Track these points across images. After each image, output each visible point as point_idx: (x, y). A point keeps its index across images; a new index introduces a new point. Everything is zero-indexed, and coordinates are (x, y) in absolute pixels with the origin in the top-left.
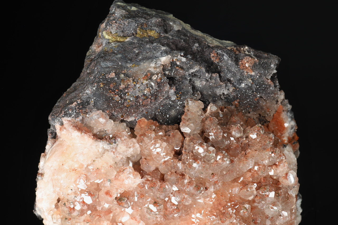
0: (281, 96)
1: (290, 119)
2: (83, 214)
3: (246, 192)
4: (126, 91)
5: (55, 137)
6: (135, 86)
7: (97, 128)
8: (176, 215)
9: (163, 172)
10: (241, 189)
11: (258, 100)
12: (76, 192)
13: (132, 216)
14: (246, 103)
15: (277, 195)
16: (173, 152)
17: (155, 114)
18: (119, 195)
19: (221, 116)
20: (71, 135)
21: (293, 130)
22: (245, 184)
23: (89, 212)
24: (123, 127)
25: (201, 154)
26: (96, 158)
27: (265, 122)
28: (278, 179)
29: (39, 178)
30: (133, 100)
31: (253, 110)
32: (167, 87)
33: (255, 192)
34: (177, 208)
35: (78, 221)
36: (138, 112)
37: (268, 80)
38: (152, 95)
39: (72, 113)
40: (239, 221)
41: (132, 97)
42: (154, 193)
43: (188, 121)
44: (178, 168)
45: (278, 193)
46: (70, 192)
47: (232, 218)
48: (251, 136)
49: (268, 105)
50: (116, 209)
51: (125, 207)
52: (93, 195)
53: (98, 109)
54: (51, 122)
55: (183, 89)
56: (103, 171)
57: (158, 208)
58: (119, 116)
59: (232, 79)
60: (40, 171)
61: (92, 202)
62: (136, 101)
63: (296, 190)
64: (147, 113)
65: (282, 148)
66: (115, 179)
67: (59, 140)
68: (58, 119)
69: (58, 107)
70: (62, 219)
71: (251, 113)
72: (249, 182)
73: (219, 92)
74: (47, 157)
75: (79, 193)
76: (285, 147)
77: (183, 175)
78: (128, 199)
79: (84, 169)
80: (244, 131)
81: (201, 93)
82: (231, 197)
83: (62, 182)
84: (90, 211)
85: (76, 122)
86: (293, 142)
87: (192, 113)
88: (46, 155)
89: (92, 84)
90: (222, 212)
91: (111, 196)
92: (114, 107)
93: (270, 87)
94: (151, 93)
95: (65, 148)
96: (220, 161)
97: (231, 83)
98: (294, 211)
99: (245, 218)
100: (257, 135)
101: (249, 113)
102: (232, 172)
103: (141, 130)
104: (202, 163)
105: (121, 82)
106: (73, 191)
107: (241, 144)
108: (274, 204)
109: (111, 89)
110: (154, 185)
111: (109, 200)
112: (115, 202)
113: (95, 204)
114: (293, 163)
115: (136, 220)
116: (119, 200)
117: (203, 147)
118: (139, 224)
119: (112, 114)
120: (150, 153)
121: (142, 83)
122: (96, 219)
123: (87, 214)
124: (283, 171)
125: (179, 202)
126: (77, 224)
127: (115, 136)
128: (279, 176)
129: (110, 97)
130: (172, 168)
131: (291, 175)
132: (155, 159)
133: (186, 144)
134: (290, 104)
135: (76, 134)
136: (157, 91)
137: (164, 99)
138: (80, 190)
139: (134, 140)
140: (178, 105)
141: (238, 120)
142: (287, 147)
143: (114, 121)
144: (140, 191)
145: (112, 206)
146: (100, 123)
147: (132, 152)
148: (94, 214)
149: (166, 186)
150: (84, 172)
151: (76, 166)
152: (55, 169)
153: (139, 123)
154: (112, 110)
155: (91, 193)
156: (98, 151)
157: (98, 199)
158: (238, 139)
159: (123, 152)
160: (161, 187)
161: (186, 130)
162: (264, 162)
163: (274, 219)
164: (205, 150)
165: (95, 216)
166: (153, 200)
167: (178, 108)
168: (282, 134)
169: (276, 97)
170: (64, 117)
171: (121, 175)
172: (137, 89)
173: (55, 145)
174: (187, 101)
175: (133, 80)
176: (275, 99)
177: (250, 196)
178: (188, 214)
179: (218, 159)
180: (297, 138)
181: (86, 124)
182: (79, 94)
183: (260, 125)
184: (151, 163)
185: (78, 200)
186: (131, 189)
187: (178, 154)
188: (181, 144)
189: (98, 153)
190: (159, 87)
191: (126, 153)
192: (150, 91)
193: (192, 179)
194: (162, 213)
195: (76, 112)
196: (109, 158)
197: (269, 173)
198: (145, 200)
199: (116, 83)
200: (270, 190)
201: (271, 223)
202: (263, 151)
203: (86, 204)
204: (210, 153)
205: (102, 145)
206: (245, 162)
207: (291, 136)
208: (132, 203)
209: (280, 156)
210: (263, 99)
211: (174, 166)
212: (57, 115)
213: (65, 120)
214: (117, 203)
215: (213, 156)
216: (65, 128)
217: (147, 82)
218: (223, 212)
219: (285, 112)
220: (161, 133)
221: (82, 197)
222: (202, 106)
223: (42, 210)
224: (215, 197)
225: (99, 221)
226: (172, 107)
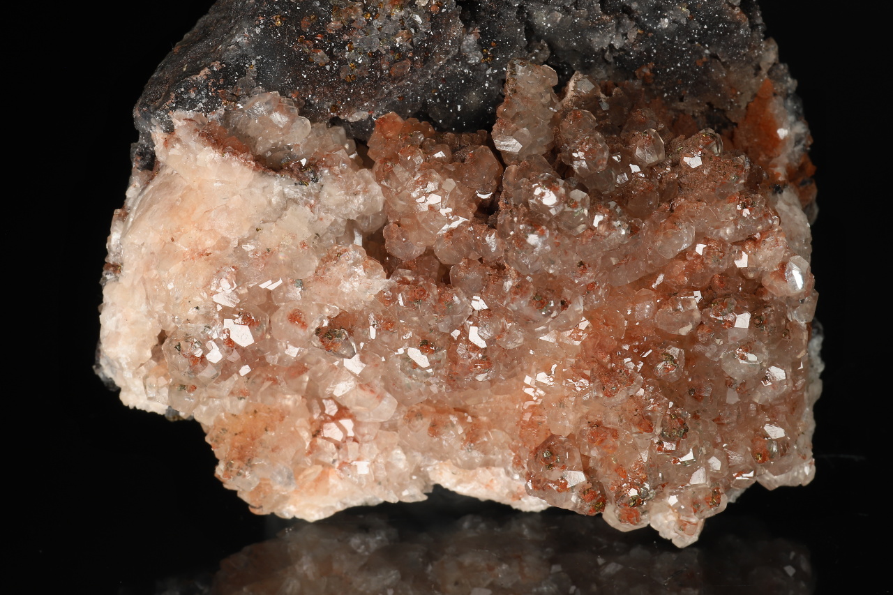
0: (770, 54)
1: (791, 118)
2: (230, 375)
3: (672, 314)
4: (346, 37)
5: (151, 164)
6: (369, 23)
7: (267, 139)
8: (480, 378)
9: (445, 261)
10: (659, 306)
11: (705, 63)
12: (208, 313)
13: (362, 381)
14: (673, 72)
15: (757, 321)
16: (474, 205)
17: (424, 103)
18: (326, 323)
19: (605, 107)
20: (196, 160)
21: (800, 147)
22: (668, 294)
23: (245, 370)
24: (337, 139)
25: (550, 208)
26: (264, 222)
27: (725, 126)
28: (760, 278)
29: (108, 277)
30: (364, 63)
31: (690, 93)
32: (457, 29)
33: (697, 315)
34: (484, 357)
35: (215, 392)
36: (379, 97)
37: (734, 7)
38: (416, 49)
39: (198, 97)
40: (654, 391)
41: (360, 53)
42: (421, 317)
43: (513, 119)
44: (487, 247)
45: (759, 317)
46: (192, 312)
47: (635, 383)
48: (686, 160)
49: (734, 77)
50: (318, 362)
51: (344, 356)
52: (257, 322)
53: (269, 88)
54: (141, 125)
55: (499, 33)
56: (281, 257)
57: (433, 357)
58: (325, 107)
59: (634, 6)
60: (111, 259)
61: (253, 342)
62: (371, 67)
63: (807, 309)
64: (402, 98)
65: (770, 194)
66: (316, 280)
67: (163, 172)
68: (159, 115)
69: (160, 82)
70: (171, 387)
71: (687, 100)
72: (680, 287)
73: (598, 41)
74: (131, 220)
75: (217, 316)
76: (781, 192)
77: (500, 268)
78: (351, 332)
79: (230, 251)
80: (669, 149)
81: (550, 46)
82: (631, 327)
83: (170, 286)
84: (247, 366)
85: (210, 124)
86: (800, 180)
87: (524, 98)
88: (127, 214)
89: (253, 18)
90: (606, 368)
91: (304, 325)
92: (312, 83)
93: (738, 28)
94: (412, 43)
95: (180, 194)
96: (602, 229)
97: (631, 18)
98: (802, 367)
99: (669, 383)
100: (703, 158)
101: (681, 100)
102: (634, 259)
103: (387, 145)
104: (551, 234)
105: (330, 13)
106: (202, 310)
107: (660, 182)
108: (749, 347)
109: (304, 33)
110: (421, 296)
111: (300, 337)
112: (316, 342)
113: (262, 349)
114: (800, 235)
115: (372, 391)
116: (327, 335)
117: (555, 190)
118: (380, 402)
119: (306, 101)
120: (411, 208)
121: (389, 17)
122: (262, 389)
123: (238, 373)
124: (773, 258)
125: (489, 342)
126: (213, 402)
127: (313, 162)
128: (763, 271)
129: (300, 55)
130: (469, 248)
131: (795, 267)
132: (423, 225)
133: (508, 184)
134: (793, 77)
135: (208, 155)
136: (431, 39)
137: (448, 60)
138: (219, 308)
139: (367, 173)
140: (486, 79)
141: (652, 118)
142: (785, 194)
143: (313, 121)
144: (384, 312)
145: (309, 354)
146: (275, 126)
147: (362, 207)
148: (259, 376)
149: (456, 298)
150: (230, 260)
151: (209, 243)
152: (153, 253)
153: (382, 126)
154: (306, 91)
155: (250, 317)
156: (270, 202)
157: (270, 334)
158: (649, 170)
159: (338, 206)
160: (440, 300)
161: (510, 145)
162: (721, 234)
163: (747, 388)
164: (559, 197)
165: (261, 379)
166: (419, 335)
167: (487, 85)
168: (771, 158)
169: (756, 57)
170: (174, 109)
171: (331, 268)
172: (376, 32)
173: (151, 187)
174: (513, 66)
175: (365, 8)
176: (752, 60)
177: (684, 324)
178: (515, 375)
179: (596, 224)
180: (811, 168)
181: (235, 127)
182: (217, 46)
183: (711, 131)
184: (413, 235)
185: (215, 336)
186: (360, 307)
187: (486, 212)
188: (495, 183)
189: (268, 209)
190: (433, 27)
191: (346, 207)
192: (409, 38)
193: (524, 277)
194: (443, 372)
195: (207, 95)
196: (299, 222)
197: (736, 262)
198: (396, 336)
199: (318, 15)
200: (736, 307)
201: (740, 397)
202: (718, 201)
203: (238, 347)
204: (575, 206)
205: (280, 186)
206: (670, 231)
207: (796, 164)
208: (362, 344)
209: (766, 215)
210: (720, 60)
211: (476, 244)
212: (157, 104)
213: (179, 118)
214: (320, 344)
215: (584, 215)
216: (178, 140)
217: (403, 13)
218: (609, 367)
219: (780, 99)
220: (439, 155)
221: (225, 327)
222: (554, 80)
223: (117, 365)
224: (587, 327)
225: (273, 395)
226: (472, 83)
